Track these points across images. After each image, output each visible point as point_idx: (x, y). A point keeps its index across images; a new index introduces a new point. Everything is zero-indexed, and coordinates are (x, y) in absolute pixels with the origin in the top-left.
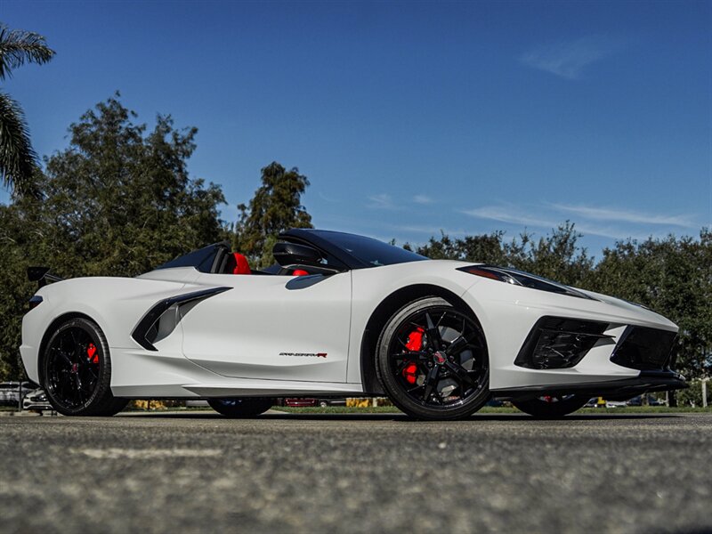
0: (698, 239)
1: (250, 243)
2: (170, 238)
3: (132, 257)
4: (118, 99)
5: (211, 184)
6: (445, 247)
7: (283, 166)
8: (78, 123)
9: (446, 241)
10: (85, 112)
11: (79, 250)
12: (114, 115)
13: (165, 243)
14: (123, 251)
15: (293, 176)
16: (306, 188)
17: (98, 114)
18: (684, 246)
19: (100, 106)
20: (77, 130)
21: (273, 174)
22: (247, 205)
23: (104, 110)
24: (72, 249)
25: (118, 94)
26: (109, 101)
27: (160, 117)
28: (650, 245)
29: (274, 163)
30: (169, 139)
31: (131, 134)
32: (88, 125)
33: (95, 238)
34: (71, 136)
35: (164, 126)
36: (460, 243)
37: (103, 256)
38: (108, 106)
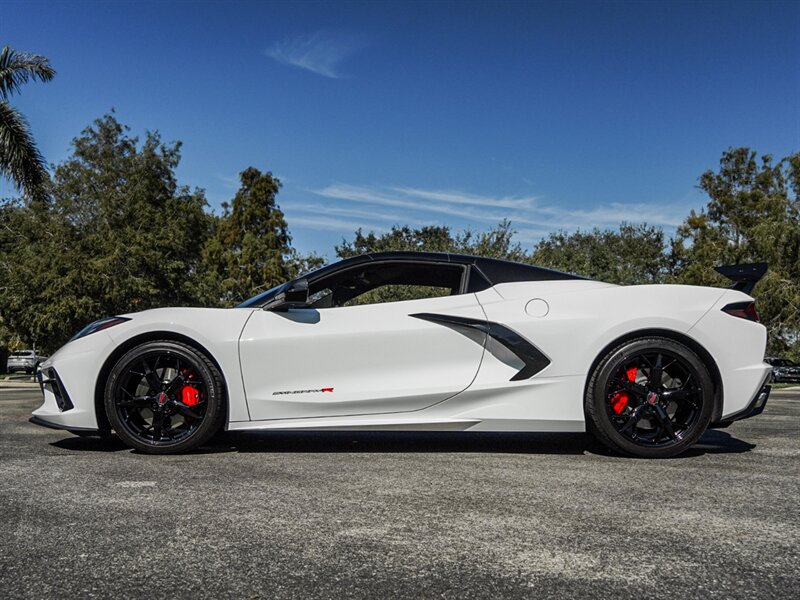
0: (618, 232)
1: (232, 237)
2: (161, 239)
3: (130, 254)
4: (113, 116)
5: (197, 188)
6: (404, 235)
7: (259, 170)
8: (80, 137)
9: (406, 230)
10: (84, 128)
11: (84, 248)
12: (110, 130)
13: (157, 242)
14: (123, 250)
15: (268, 180)
16: (279, 190)
17: (96, 129)
18: (607, 237)
19: (98, 121)
20: (79, 144)
21: (250, 177)
22: (229, 203)
23: (101, 125)
24: (78, 248)
25: (113, 110)
26: (105, 117)
27: (149, 133)
28: (578, 237)
29: (250, 168)
30: (158, 151)
31: (126, 145)
32: (88, 139)
33: (98, 239)
34: (74, 149)
35: (153, 141)
36: (417, 232)
37: (105, 254)
38: (104, 121)
